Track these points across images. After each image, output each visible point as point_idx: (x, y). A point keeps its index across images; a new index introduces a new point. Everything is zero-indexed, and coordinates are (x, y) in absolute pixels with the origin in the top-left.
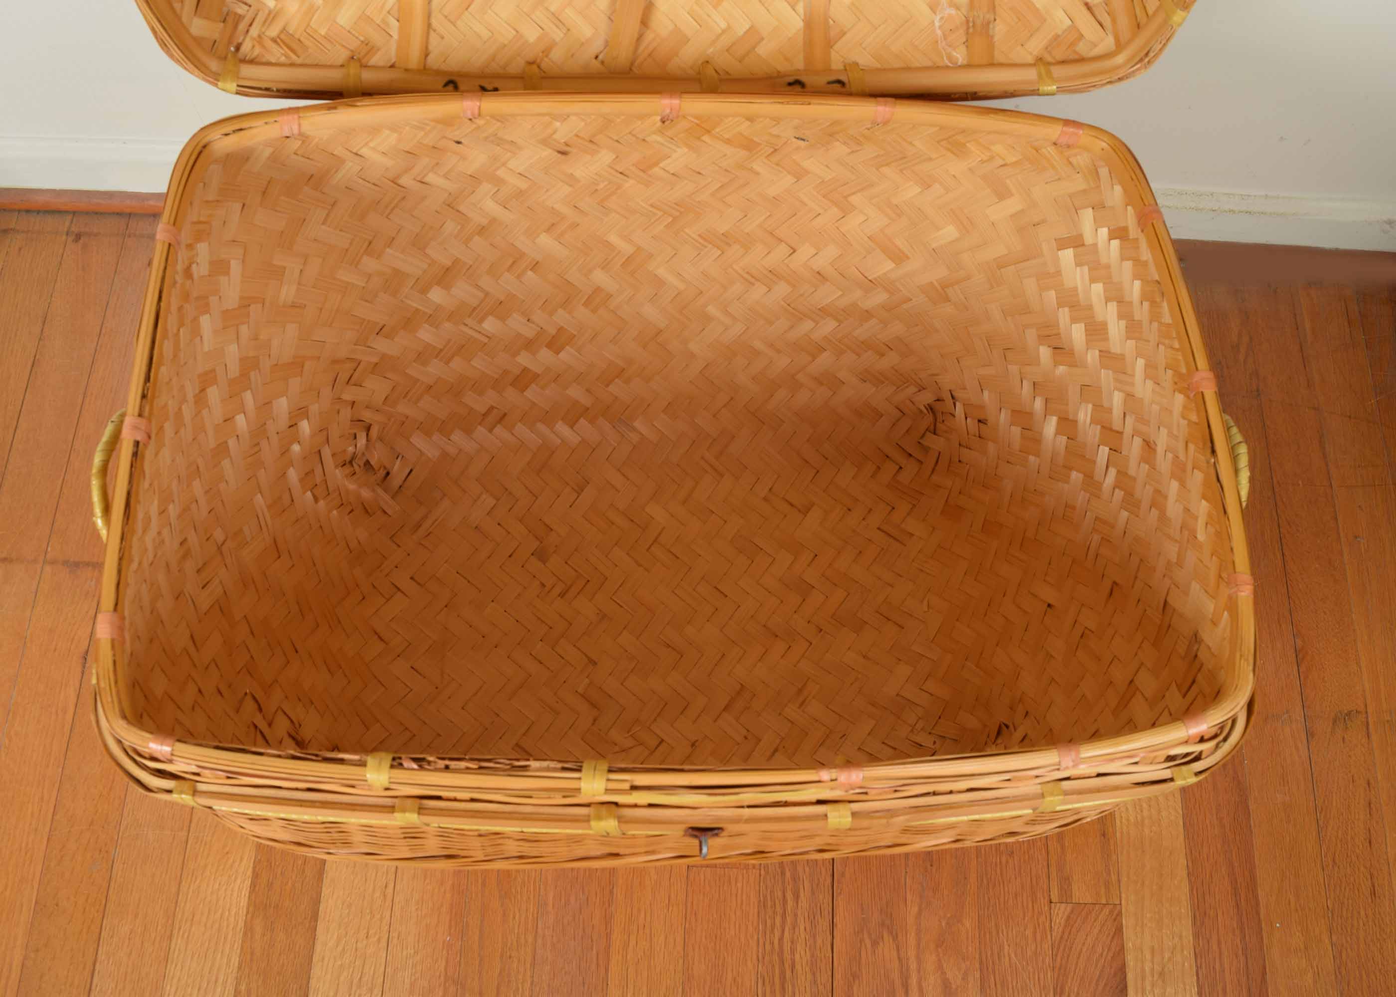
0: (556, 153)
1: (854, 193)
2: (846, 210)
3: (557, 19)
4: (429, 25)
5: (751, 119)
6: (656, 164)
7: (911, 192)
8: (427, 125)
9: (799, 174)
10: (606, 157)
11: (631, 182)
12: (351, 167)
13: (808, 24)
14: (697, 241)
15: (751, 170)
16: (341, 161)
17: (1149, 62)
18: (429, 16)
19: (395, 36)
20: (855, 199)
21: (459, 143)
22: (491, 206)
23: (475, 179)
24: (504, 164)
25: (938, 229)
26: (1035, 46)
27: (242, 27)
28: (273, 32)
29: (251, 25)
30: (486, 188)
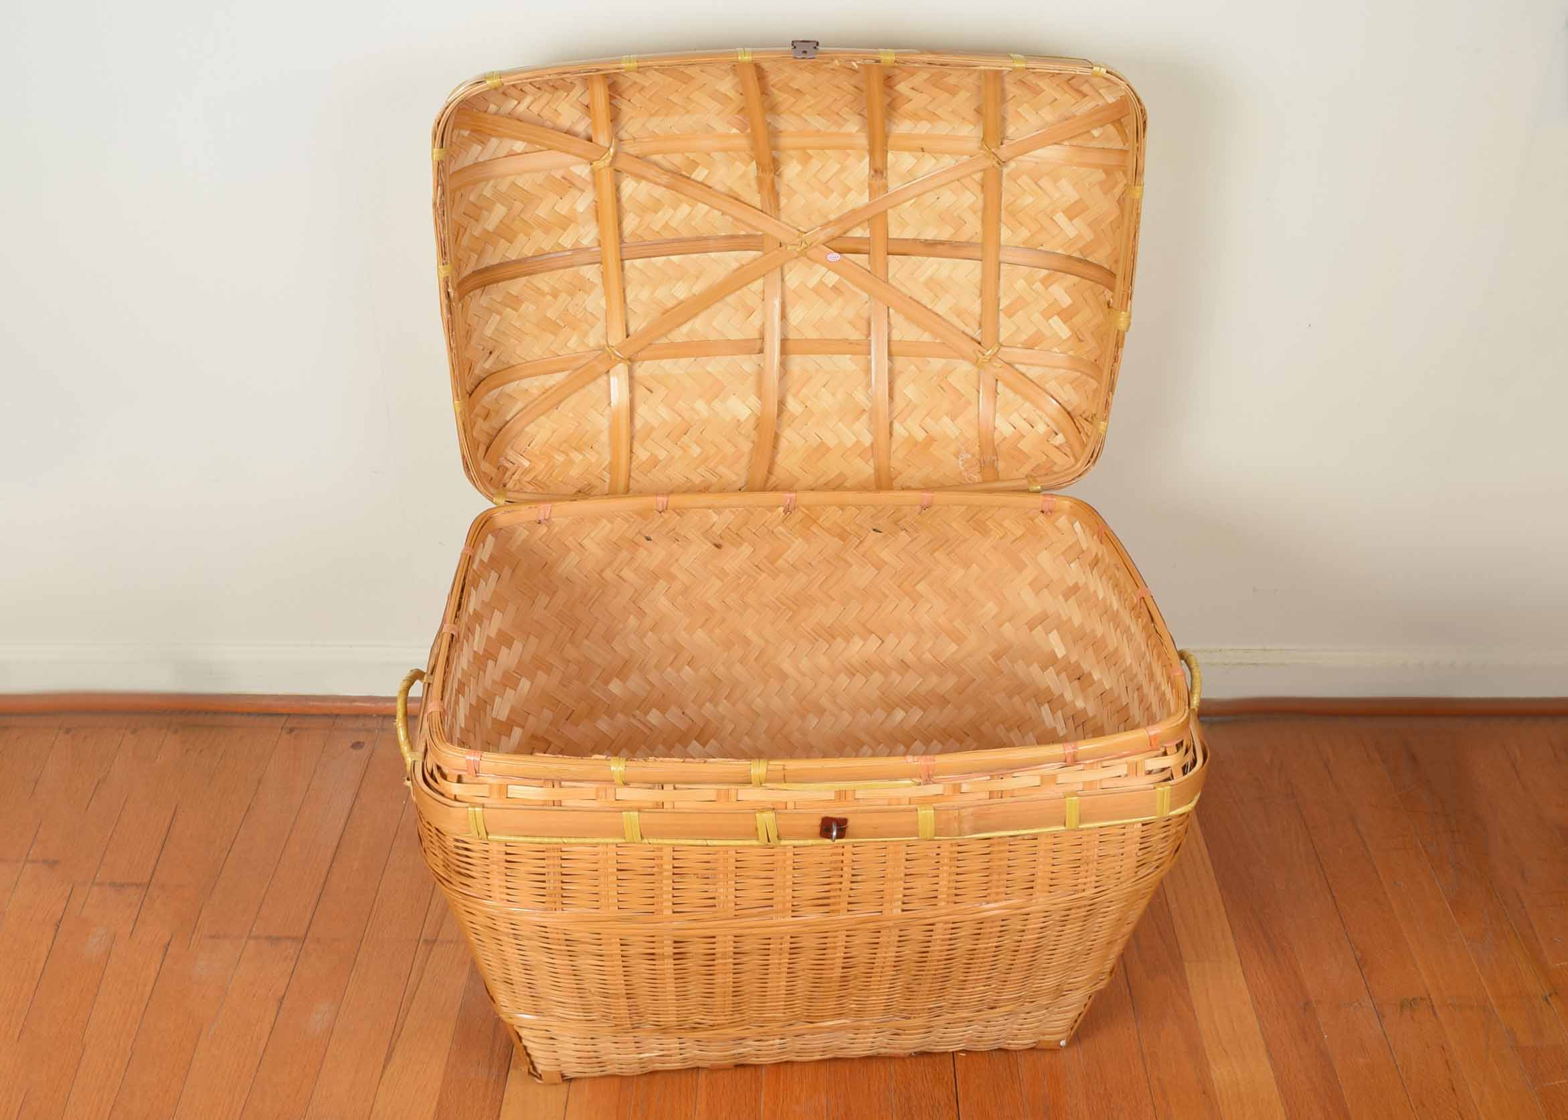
0: (713, 547)
1: (918, 582)
2: (916, 598)
3: (714, 472)
4: (630, 476)
5: (842, 507)
6: (780, 556)
7: (958, 574)
8: (632, 517)
9: (879, 566)
10: (746, 550)
11: (764, 575)
12: (573, 558)
13: (877, 470)
14: (809, 633)
15: (846, 562)
16: (568, 550)
17: (1095, 462)
18: (630, 472)
19: (608, 481)
20: (921, 587)
21: (648, 539)
22: (663, 603)
23: (655, 577)
24: (677, 560)
25: (983, 606)
26: (1026, 469)
27: (508, 474)
28: (528, 478)
29: (513, 474)
30: (662, 585)
